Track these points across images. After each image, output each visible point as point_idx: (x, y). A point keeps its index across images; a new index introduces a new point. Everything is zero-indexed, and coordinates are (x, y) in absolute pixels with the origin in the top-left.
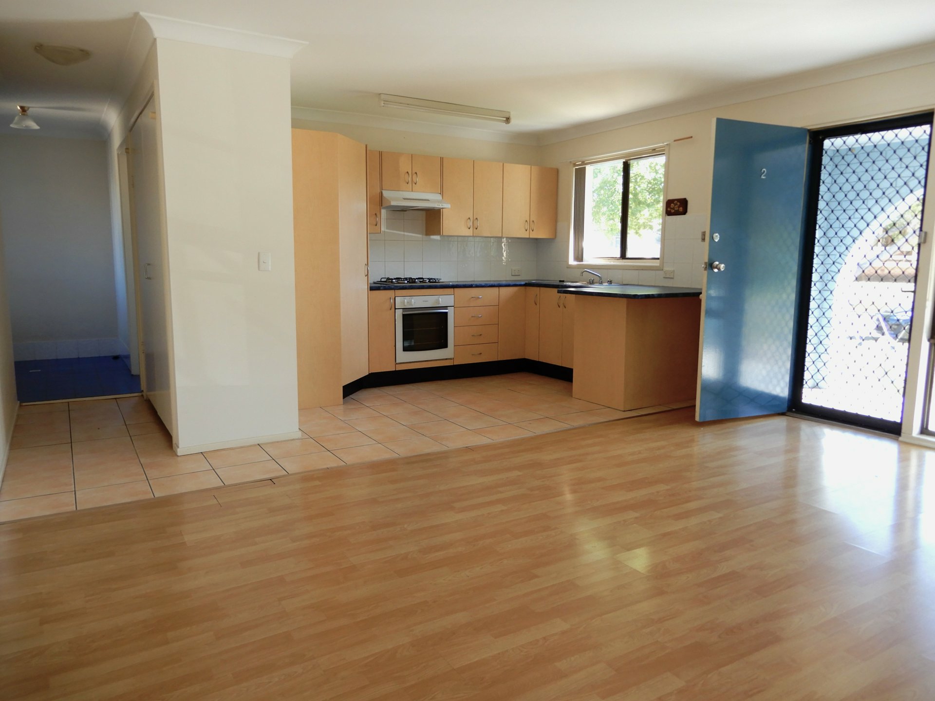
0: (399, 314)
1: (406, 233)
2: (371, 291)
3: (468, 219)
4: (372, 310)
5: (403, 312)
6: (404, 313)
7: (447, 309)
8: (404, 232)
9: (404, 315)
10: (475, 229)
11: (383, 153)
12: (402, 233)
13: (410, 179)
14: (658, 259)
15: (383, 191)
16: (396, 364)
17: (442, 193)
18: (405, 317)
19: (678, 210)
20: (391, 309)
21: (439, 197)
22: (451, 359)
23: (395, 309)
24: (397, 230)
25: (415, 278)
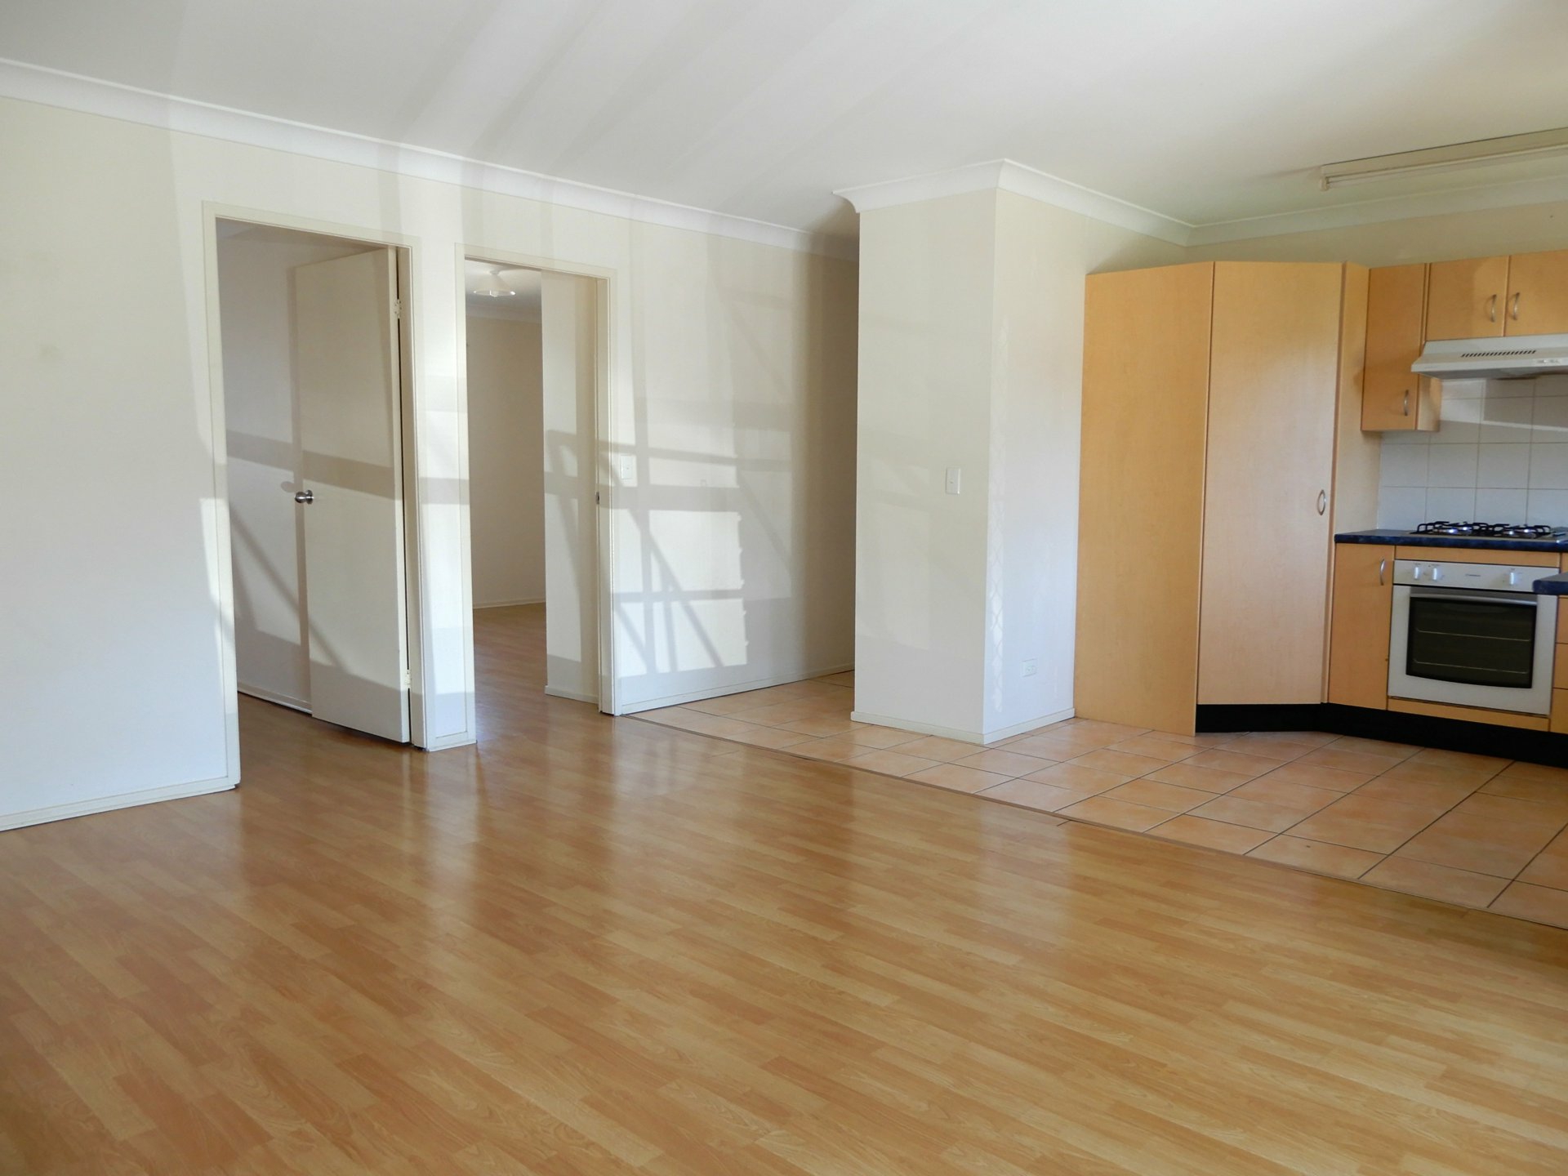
0: (1402, 596)
2: (1339, 544)
4: (1338, 584)
5: (1412, 592)
6: (1415, 595)
7: (1535, 600)
8: (1532, 423)
9: (1414, 600)
11: (1433, 266)
15: (1428, 343)
16: (1388, 697)
18: (1415, 604)
22: (1543, 716)
23: (1394, 584)
24: (1516, 422)
25: (1493, 524)
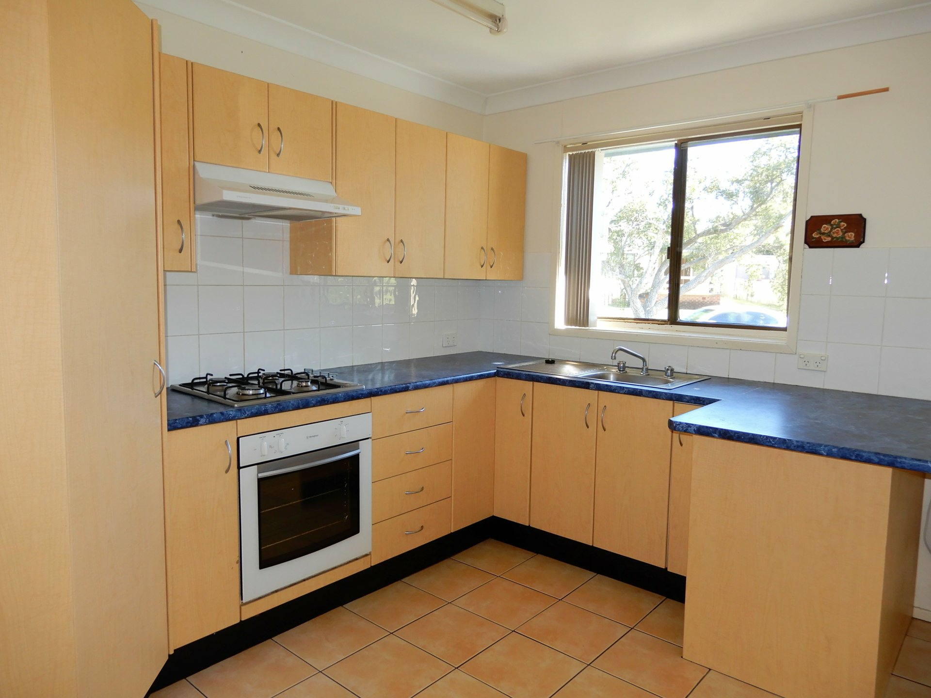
0: (250, 479)
1: (247, 270)
2: (174, 433)
3: (385, 243)
5: (259, 472)
6: (261, 475)
7: (357, 448)
8: (244, 266)
9: (260, 481)
10: (398, 263)
11: (194, 67)
12: (240, 269)
13: (265, 142)
14: (785, 329)
15: (197, 164)
16: (243, 605)
17: (334, 179)
19: (844, 237)
20: (227, 471)
21: (327, 190)
23: (239, 468)
